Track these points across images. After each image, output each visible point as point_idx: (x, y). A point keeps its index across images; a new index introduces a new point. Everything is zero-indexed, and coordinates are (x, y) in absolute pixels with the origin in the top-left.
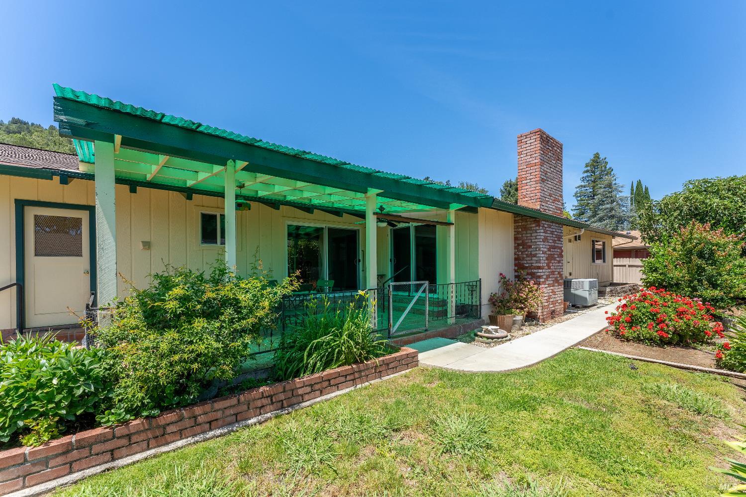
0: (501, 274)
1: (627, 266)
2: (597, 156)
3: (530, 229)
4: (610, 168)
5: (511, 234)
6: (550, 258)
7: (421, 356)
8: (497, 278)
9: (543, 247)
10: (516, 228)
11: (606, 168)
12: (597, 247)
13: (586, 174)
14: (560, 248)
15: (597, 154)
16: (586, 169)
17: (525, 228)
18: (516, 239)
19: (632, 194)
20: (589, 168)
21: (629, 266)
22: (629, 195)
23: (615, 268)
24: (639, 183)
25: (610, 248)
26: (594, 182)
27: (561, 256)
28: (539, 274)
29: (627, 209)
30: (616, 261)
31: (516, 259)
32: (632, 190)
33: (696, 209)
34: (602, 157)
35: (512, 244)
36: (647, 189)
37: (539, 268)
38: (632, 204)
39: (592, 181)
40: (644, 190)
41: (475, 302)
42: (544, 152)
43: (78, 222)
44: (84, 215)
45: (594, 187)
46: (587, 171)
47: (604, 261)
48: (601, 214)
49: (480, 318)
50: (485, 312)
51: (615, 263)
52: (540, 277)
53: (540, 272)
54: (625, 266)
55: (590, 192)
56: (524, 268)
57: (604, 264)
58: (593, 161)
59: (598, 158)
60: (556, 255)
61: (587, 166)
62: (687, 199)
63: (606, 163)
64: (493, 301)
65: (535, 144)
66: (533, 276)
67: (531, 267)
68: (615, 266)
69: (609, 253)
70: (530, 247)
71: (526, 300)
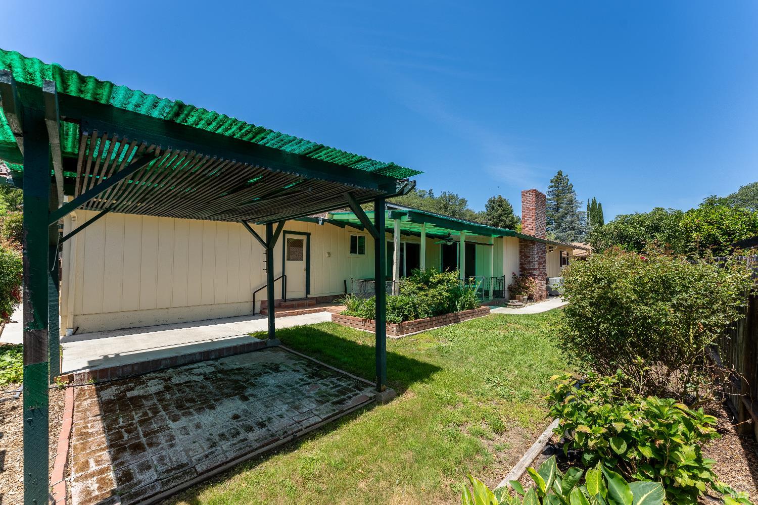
0: (513, 273)
2: (560, 173)
3: (528, 246)
4: (571, 184)
5: (518, 249)
6: (540, 264)
7: (491, 311)
8: (512, 275)
9: (537, 257)
10: (521, 246)
11: (567, 184)
12: (563, 256)
13: (551, 189)
14: (544, 258)
16: (551, 185)
17: (526, 246)
18: (521, 252)
19: (588, 209)
20: (553, 184)
22: (586, 210)
24: (594, 201)
25: (572, 256)
26: (558, 196)
27: (545, 262)
28: (534, 273)
29: (585, 222)
31: (520, 264)
32: (588, 206)
33: (621, 233)
34: (564, 174)
35: (518, 256)
36: (600, 205)
37: (534, 269)
38: (588, 218)
39: (556, 195)
40: (598, 206)
41: (502, 289)
42: (537, 202)
43: (300, 242)
44: (304, 238)
45: (557, 200)
46: (552, 187)
48: (564, 226)
49: (504, 298)
50: (507, 295)
52: (535, 275)
53: (535, 272)
55: (555, 205)
56: (526, 270)
58: (557, 178)
59: (561, 175)
60: (542, 262)
61: (552, 182)
62: (616, 227)
63: (568, 180)
64: (510, 289)
65: (532, 198)
66: (531, 274)
67: (530, 269)
70: (529, 257)
71: (529, 287)
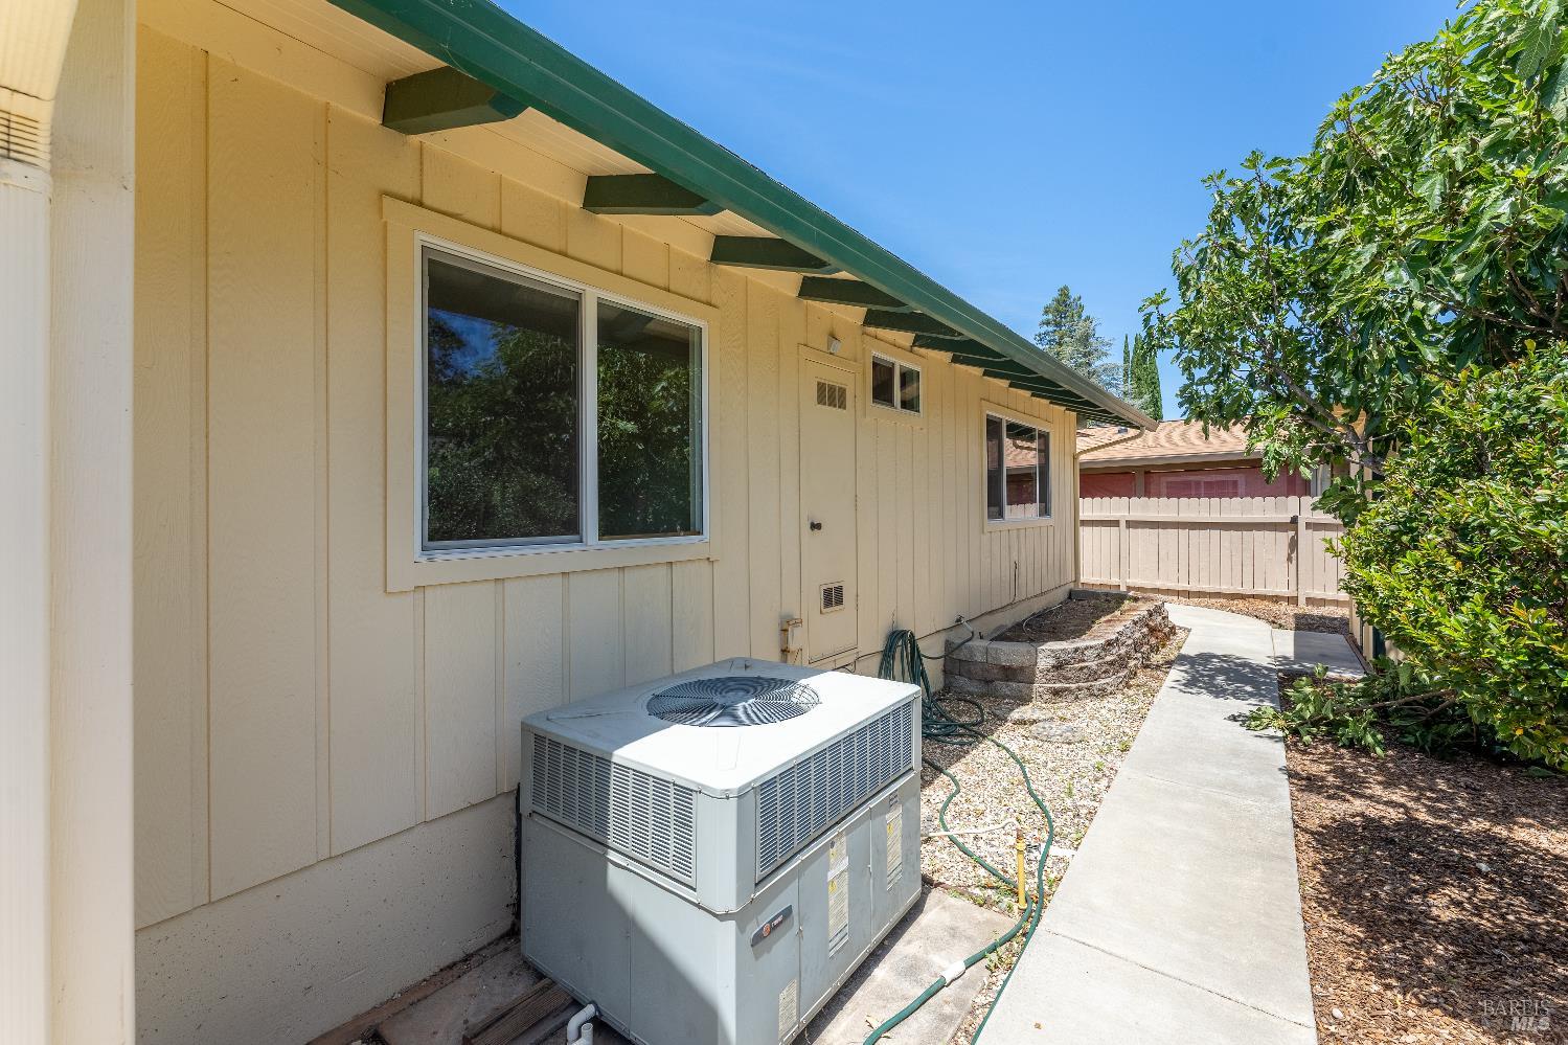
1: (1123, 524)
2: (1064, 292)
4: (1088, 317)
11: (1080, 316)
13: (1045, 329)
15: (1066, 288)
16: (1045, 317)
19: (1126, 360)
20: (1050, 316)
21: (1130, 524)
22: (1121, 362)
23: (1084, 532)
25: (1069, 461)
26: (1060, 344)
30: (1091, 508)
32: (1126, 353)
38: (1126, 381)
39: (1057, 343)
47: (1045, 511)
51: (1084, 515)
54: (1116, 523)
57: (1045, 520)
58: (1058, 301)
59: (1067, 296)
61: (1046, 312)
63: (1082, 306)
68: (1084, 523)
69: (1063, 481)
